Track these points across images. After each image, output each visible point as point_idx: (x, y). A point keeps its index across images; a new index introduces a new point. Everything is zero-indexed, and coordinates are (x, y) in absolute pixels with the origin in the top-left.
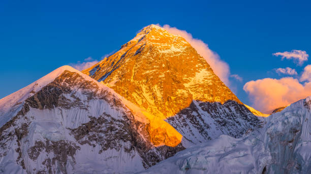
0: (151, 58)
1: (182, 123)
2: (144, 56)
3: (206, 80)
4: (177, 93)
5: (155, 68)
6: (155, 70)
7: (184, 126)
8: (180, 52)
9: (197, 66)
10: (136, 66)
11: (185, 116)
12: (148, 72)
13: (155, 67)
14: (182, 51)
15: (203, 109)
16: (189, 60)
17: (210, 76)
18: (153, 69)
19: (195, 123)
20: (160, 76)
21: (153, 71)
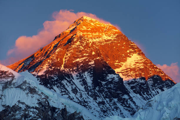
0: (81, 47)
1: (113, 107)
2: (74, 46)
3: (138, 64)
4: (108, 78)
5: (85, 56)
6: (85, 58)
7: (115, 110)
8: (111, 40)
9: (128, 51)
10: (67, 55)
11: (116, 100)
12: (78, 60)
13: (84, 54)
14: (113, 39)
15: (134, 92)
16: (120, 46)
17: (141, 60)
18: (83, 57)
19: (126, 106)
20: (90, 63)
21: (84, 58)
